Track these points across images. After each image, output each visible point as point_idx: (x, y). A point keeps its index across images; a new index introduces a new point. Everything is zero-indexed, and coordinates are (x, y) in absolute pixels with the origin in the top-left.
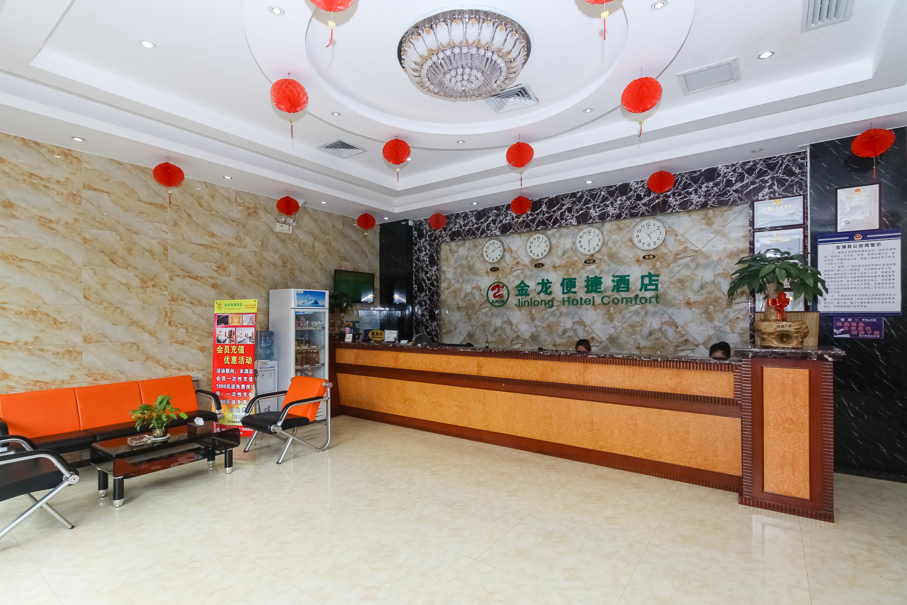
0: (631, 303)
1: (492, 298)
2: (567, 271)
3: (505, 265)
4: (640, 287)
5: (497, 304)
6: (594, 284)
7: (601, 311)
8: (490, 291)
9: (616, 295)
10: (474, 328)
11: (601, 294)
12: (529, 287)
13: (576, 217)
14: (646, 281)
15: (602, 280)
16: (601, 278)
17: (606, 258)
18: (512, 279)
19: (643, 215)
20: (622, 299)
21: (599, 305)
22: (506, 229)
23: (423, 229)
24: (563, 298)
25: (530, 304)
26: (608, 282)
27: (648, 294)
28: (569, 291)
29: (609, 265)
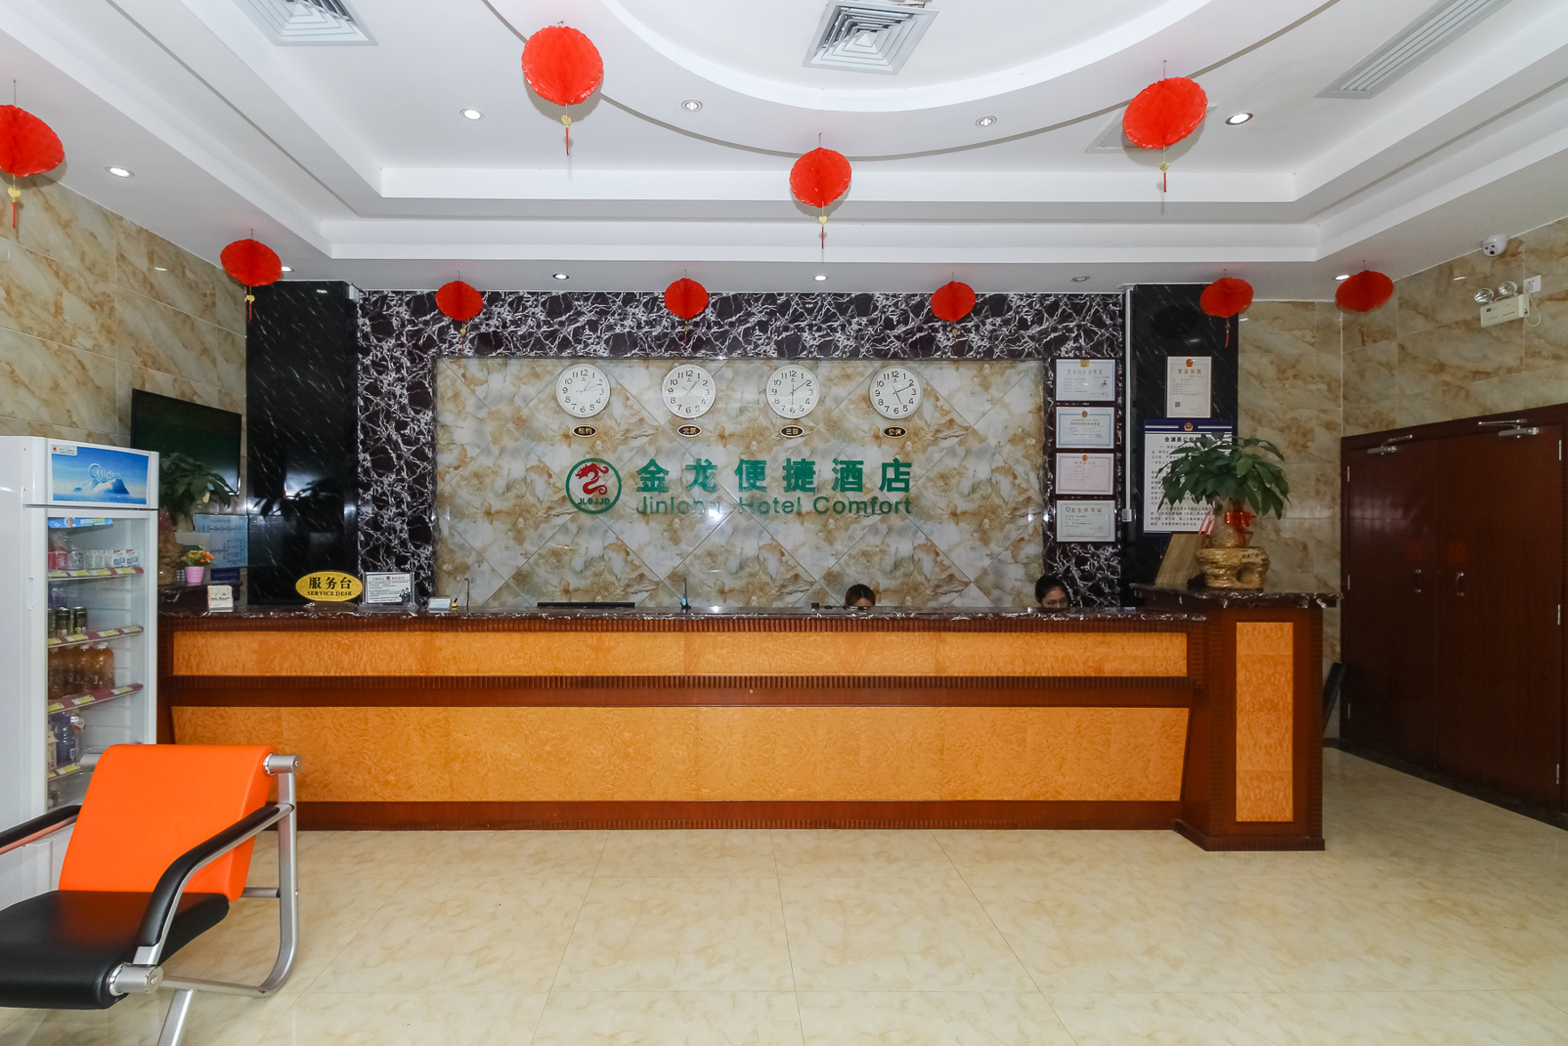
0: (865, 512)
1: (578, 494)
2: (748, 447)
3: (610, 423)
4: (879, 484)
5: (591, 508)
6: (800, 474)
7: (812, 525)
8: (574, 478)
9: (839, 496)
10: (532, 560)
11: (812, 493)
12: (666, 473)
13: (777, 343)
14: (891, 474)
15: (816, 468)
16: (813, 463)
17: (822, 427)
18: (627, 455)
19: (895, 356)
20: (851, 503)
21: (808, 513)
23: (391, 316)
24: (741, 498)
25: (669, 509)
26: (825, 472)
27: (894, 497)
28: (753, 486)
29: (827, 441)
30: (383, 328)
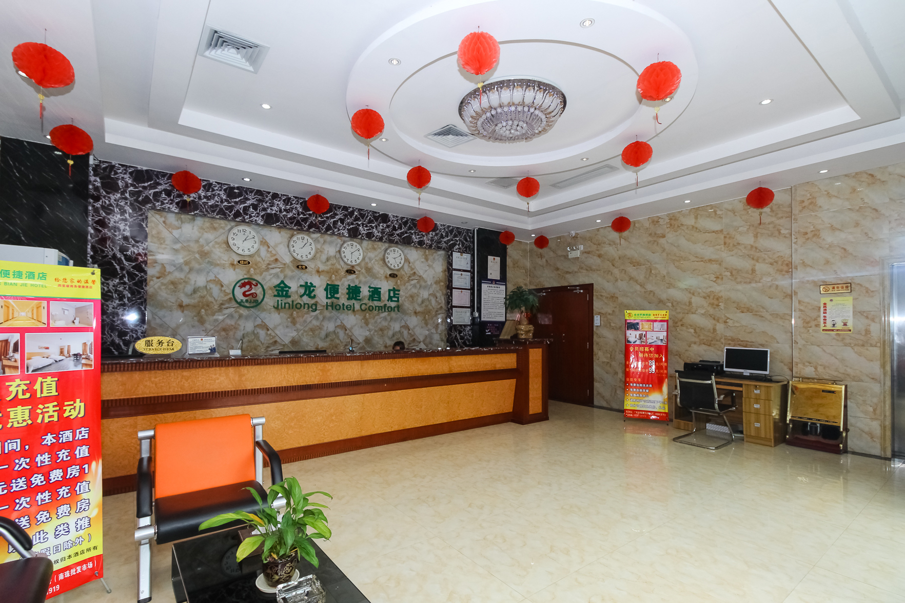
0: (382, 311)
1: (239, 296)
2: (331, 278)
3: (259, 259)
4: (387, 299)
5: (247, 305)
6: (354, 292)
7: (359, 317)
8: (237, 289)
9: (371, 303)
11: (359, 301)
12: (290, 288)
13: (348, 229)
14: (392, 294)
15: (361, 290)
16: (360, 287)
17: (363, 271)
18: (268, 278)
19: (397, 243)
20: (376, 307)
21: (357, 311)
22: (270, 220)
24: (327, 303)
25: (291, 307)
26: (365, 292)
27: (393, 304)
28: (332, 297)
29: (366, 277)
30: (110, 185)
